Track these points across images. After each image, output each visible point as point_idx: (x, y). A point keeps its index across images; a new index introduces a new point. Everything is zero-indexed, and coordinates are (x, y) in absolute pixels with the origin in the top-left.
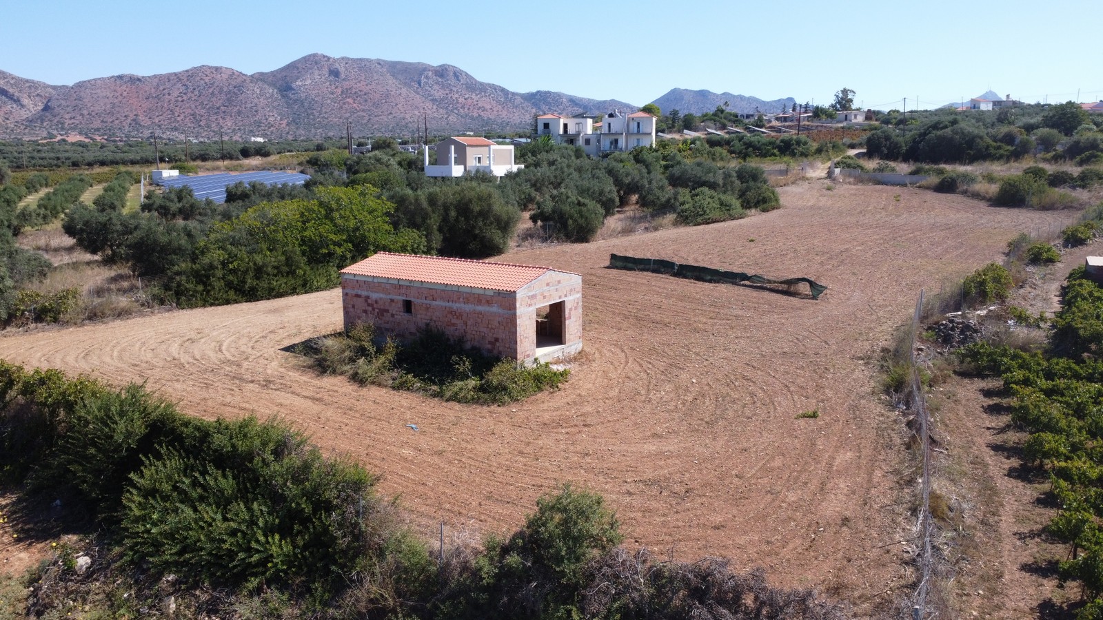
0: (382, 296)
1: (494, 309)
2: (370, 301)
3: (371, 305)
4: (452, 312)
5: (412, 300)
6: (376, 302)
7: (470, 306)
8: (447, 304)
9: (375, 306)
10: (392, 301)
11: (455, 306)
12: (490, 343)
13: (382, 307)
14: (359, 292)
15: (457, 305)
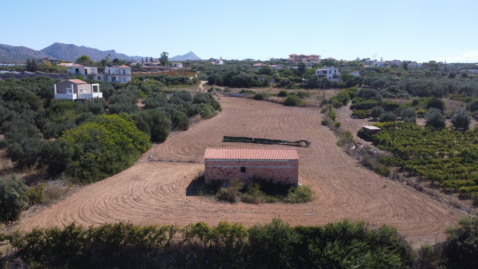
0: (229, 166)
1: (288, 166)
2: (221, 169)
3: (223, 171)
4: (267, 170)
5: (246, 167)
6: (225, 169)
7: (276, 166)
8: (265, 167)
9: (225, 171)
10: (235, 168)
11: (269, 167)
12: (285, 179)
13: (229, 171)
14: (216, 166)
15: (270, 167)
